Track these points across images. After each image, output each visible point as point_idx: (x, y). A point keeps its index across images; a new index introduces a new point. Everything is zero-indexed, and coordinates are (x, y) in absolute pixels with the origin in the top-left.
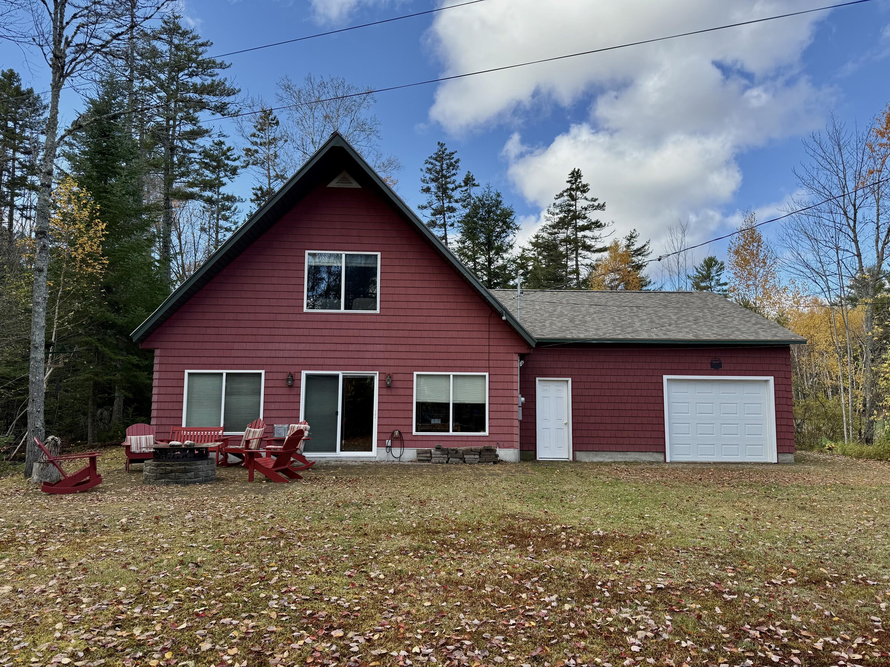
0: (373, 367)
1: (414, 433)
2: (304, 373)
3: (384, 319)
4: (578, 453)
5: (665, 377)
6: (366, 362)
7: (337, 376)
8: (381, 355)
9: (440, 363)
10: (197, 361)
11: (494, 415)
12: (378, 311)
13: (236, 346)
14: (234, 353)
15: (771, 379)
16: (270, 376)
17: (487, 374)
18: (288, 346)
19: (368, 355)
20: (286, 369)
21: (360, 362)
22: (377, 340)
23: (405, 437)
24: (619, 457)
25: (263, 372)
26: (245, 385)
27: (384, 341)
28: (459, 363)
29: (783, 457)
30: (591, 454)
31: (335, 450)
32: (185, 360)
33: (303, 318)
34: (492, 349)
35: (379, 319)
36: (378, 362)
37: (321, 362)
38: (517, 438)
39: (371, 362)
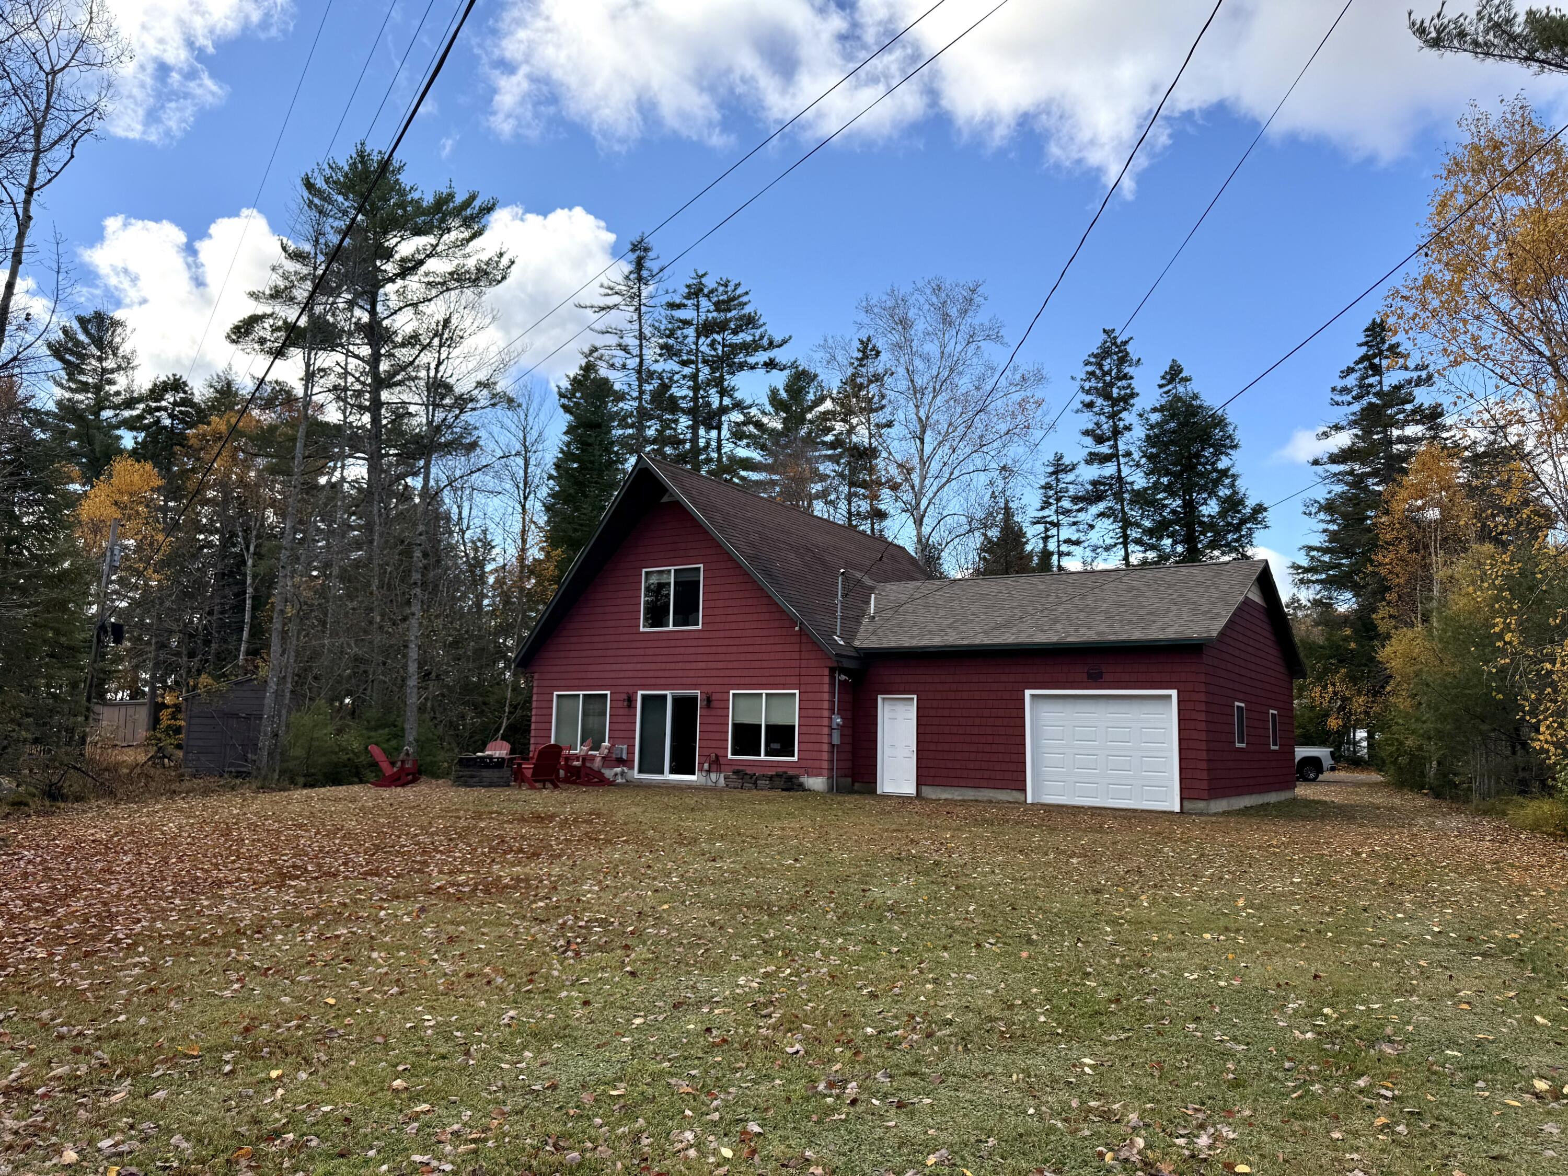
0: (695, 686)
1: (730, 756)
2: (640, 693)
3: (707, 635)
4: (924, 788)
5: (1028, 693)
6: (689, 681)
7: (665, 696)
8: (703, 673)
9: (755, 680)
10: (563, 683)
11: (805, 738)
12: (700, 627)
13: (592, 668)
14: (589, 675)
15: (1174, 693)
16: (616, 697)
17: (797, 692)
18: (630, 667)
19: (692, 673)
20: (626, 689)
21: (684, 681)
22: (700, 658)
23: (722, 760)
24: (970, 794)
25: (608, 692)
26: (595, 707)
27: (705, 658)
28: (771, 680)
29: (1188, 805)
30: (939, 789)
31: (662, 772)
32: (555, 683)
33: (641, 637)
34: (804, 663)
35: (702, 635)
36: (700, 681)
37: (653, 681)
38: (825, 765)
39: (694, 681)
